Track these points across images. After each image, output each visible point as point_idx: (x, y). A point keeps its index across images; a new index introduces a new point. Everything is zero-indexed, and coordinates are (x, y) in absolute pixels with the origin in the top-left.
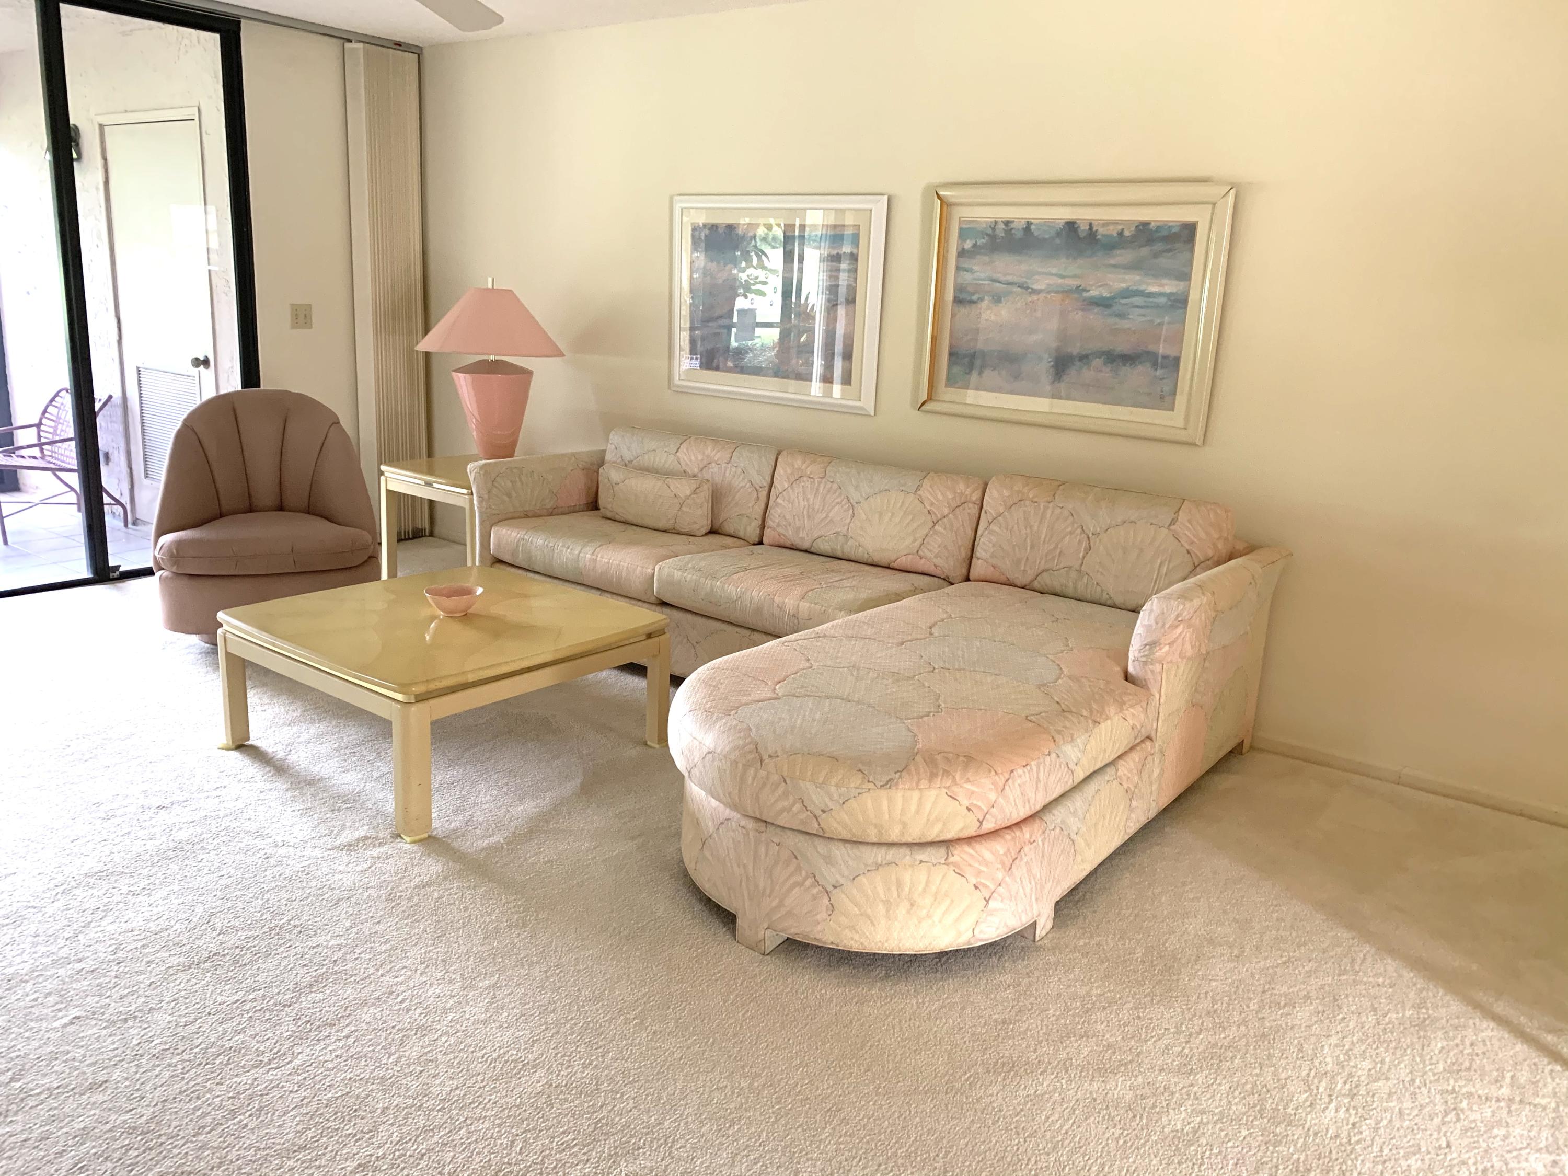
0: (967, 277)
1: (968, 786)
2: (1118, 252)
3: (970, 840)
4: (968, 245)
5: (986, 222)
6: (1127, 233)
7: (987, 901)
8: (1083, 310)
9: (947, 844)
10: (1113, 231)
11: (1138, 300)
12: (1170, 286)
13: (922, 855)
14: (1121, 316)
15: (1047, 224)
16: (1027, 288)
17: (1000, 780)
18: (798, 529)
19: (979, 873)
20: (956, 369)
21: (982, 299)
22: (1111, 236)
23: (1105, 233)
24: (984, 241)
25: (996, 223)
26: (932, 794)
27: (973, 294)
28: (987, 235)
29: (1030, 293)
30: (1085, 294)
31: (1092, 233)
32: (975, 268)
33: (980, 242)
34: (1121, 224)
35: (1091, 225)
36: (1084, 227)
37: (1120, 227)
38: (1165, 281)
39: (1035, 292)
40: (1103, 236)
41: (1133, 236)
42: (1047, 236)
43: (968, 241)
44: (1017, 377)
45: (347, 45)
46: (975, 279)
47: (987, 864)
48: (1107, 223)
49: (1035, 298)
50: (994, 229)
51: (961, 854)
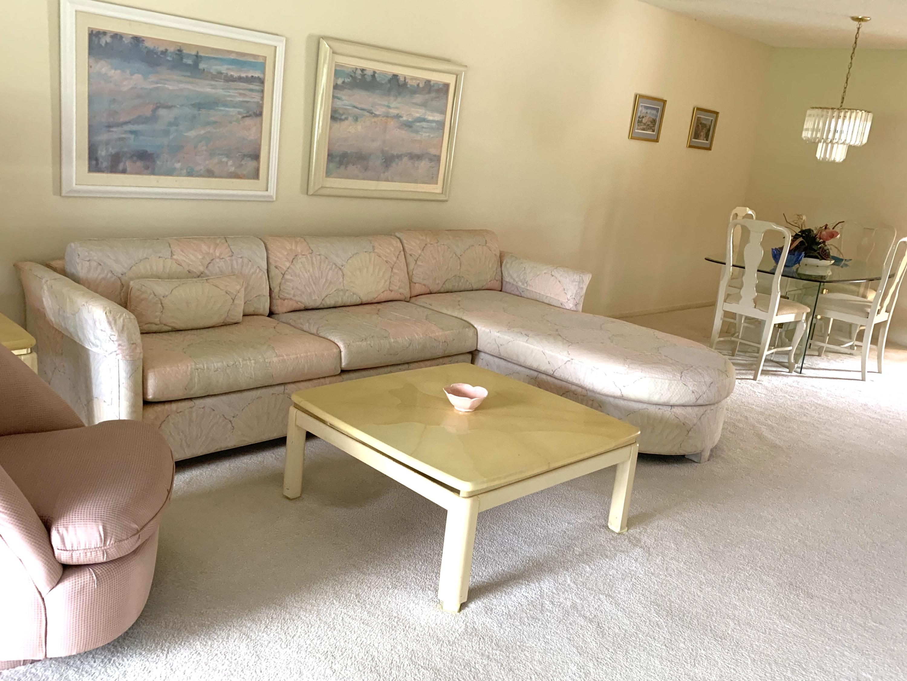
0: (339, 103)
2: (417, 95)
4: (340, 82)
5: (352, 68)
6: (421, 85)
8: (399, 128)
10: (414, 83)
11: (424, 124)
12: (437, 117)
14: (417, 132)
15: (384, 74)
16: (372, 113)
18: (310, 294)
20: (332, 165)
21: (346, 119)
22: (414, 86)
23: (411, 84)
24: (349, 80)
25: (356, 69)
27: (342, 115)
28: (351, 76)
29: (374, 116)
30: (401, 119)
31: (405, 84)
32: (344, 98)
33: (347, 80)
34: (419, 80)
35: (405, 78)
36: (402, 79)
37: (418, 82)
38: (435, 114)
39: (376, 116)
40: (411, 85)
41: (423, 88)
42: (383, 82)
43: (340, 79)
44: (366, 169)
46: (343, 105)
48: (413, 78)
49: (376, 119)
50: (355, 73)
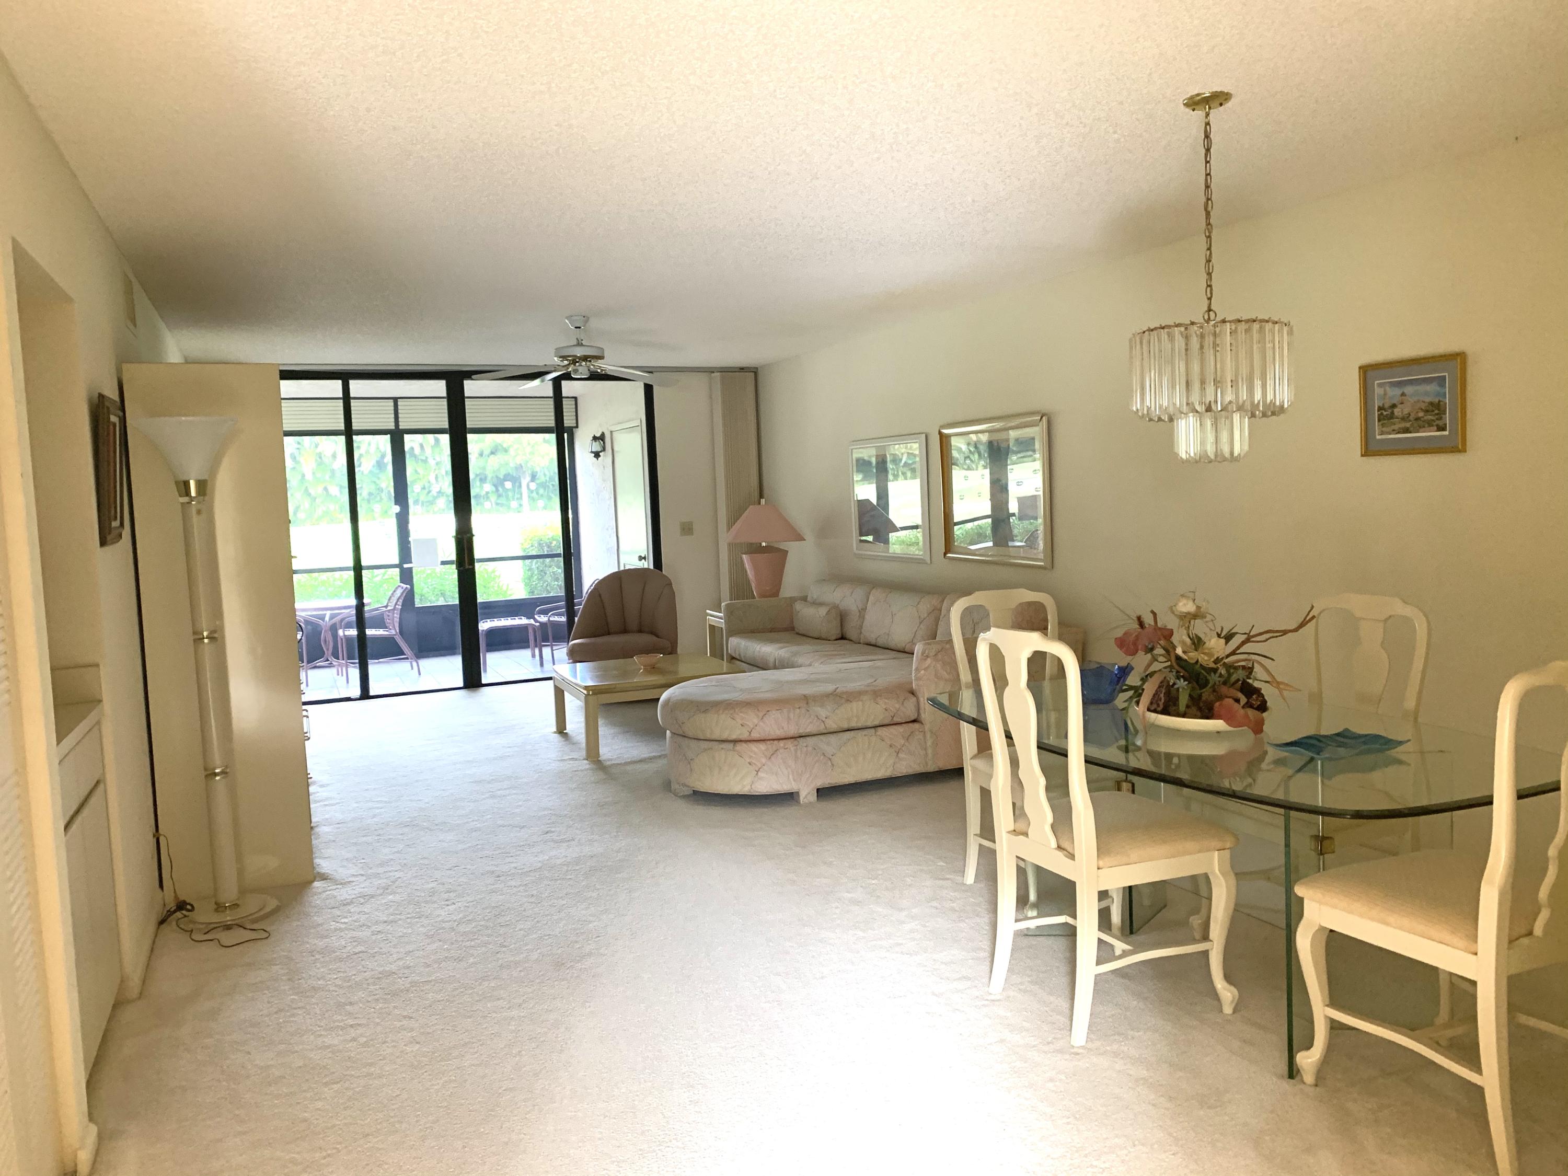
1: (741, 714)
3: (746, 741)
7: (757, 772)
9: (735, 742)
13: (724, 745)
17: (761, 714)
19: (751, 757)
26: (723, 716)
45: (713, 375)
47: (755, 753)
51: (739, 747)
